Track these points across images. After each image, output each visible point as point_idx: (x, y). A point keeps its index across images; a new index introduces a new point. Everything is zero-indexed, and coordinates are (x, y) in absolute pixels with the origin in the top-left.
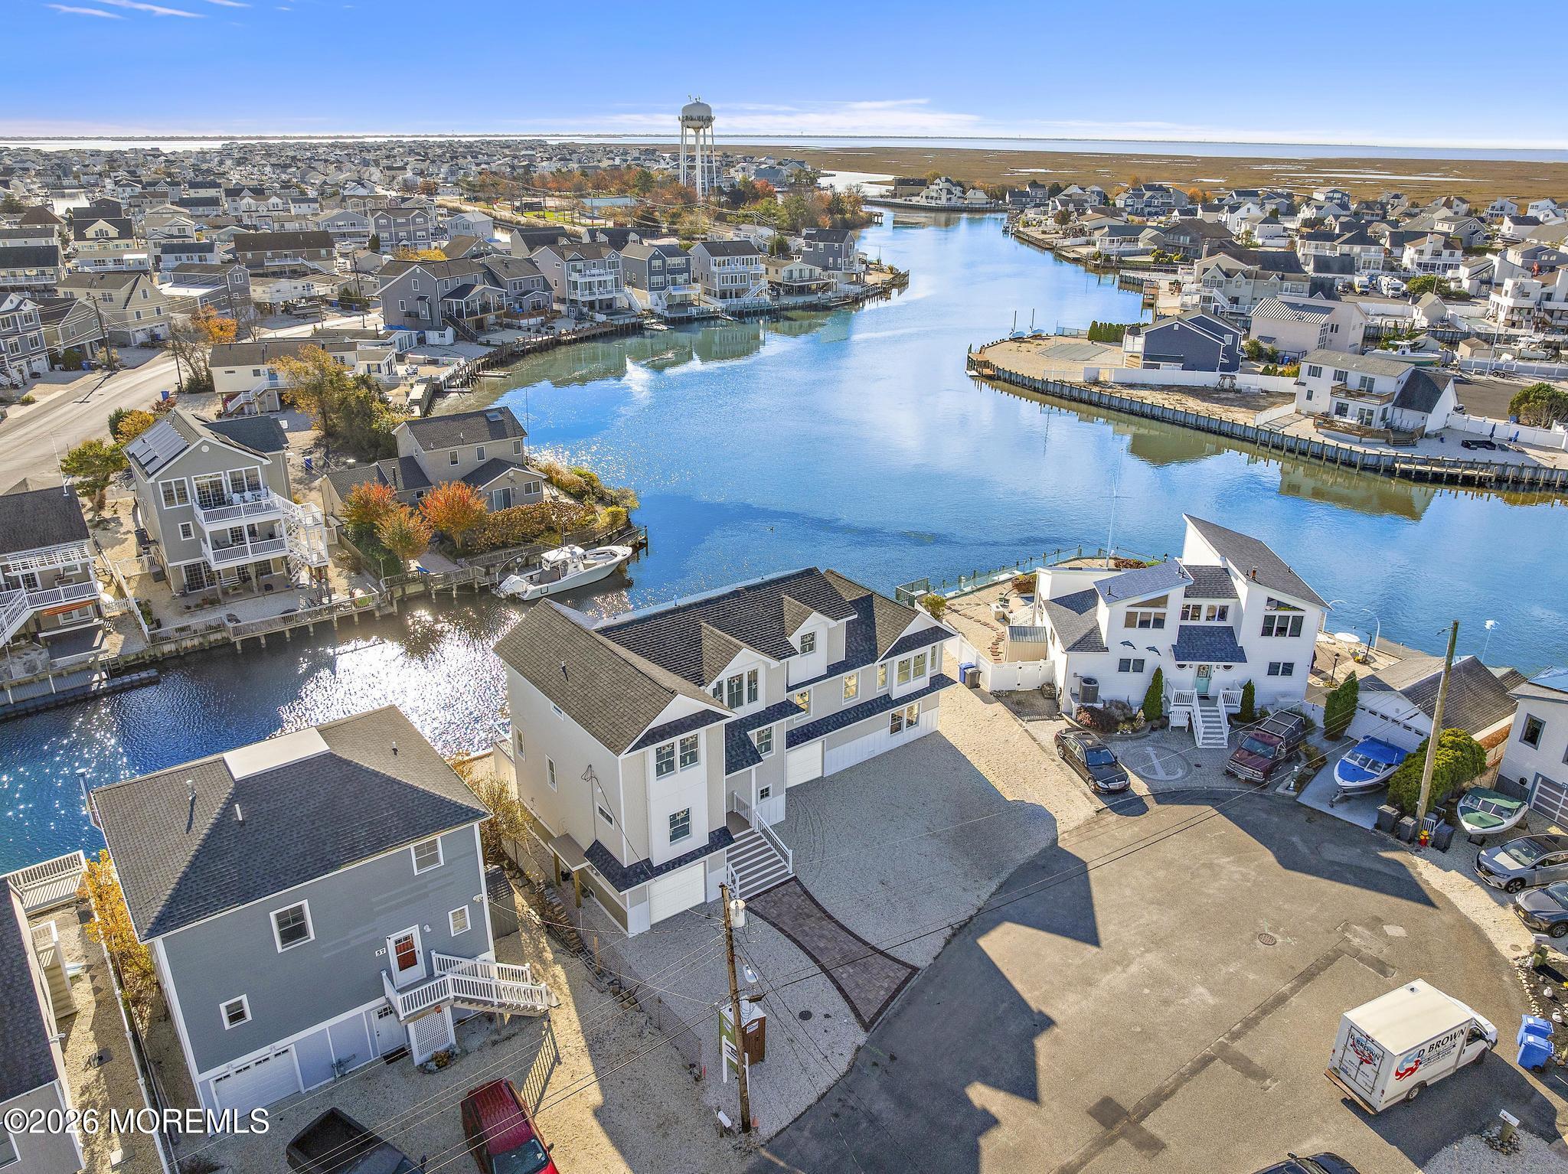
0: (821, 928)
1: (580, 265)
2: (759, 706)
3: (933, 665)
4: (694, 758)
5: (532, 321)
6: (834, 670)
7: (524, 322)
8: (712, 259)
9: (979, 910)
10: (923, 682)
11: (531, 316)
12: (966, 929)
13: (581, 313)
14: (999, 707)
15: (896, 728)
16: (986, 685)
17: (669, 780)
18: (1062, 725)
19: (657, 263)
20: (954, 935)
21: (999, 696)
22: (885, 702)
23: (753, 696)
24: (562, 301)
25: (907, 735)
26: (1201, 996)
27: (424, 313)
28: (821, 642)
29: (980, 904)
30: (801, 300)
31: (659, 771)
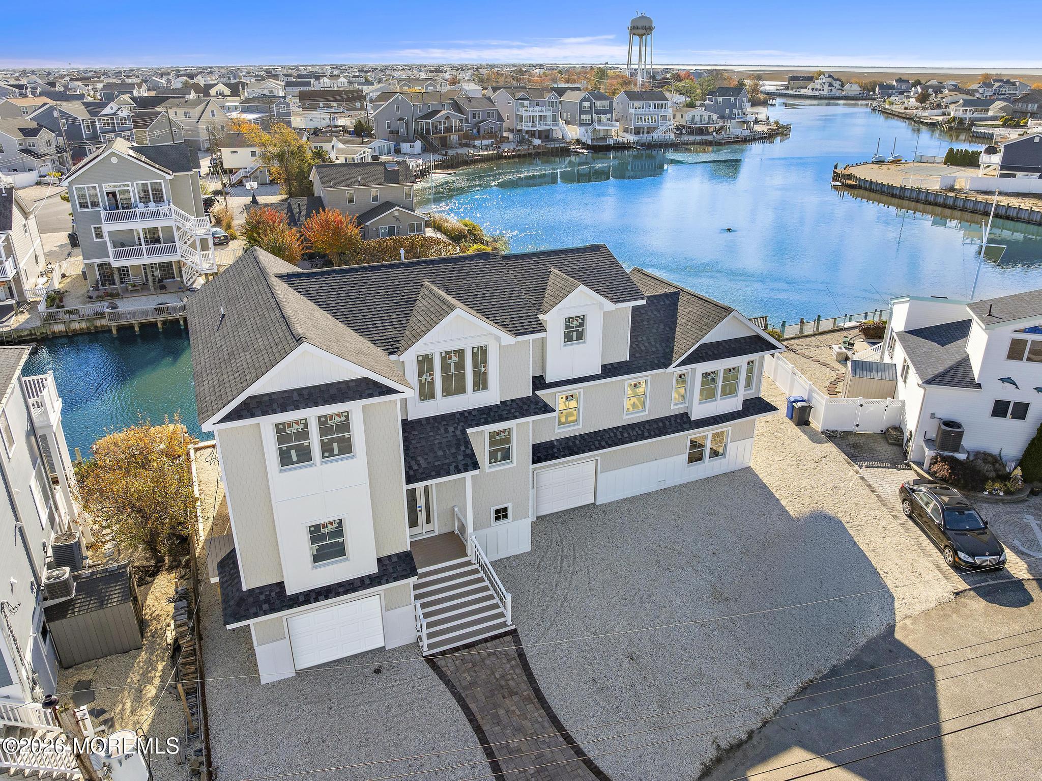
0: (524, 716)
1: (526, 103)
2: (491, 397)
3: (748, 384)
4: (346, 448)
5: (485, 142)
6: (610, 370)
7: (478, 143)
8: (631, 103)
9: (765, 723)
10: (734, 404)
11: (484, 138)
12: (739, 754)
13: (523, 138)
14: (830, 448)
15: (696, 456)
16: (817, 423)
18: (908, 476)
19: (586, 104)
20: (718, 761)
21: (831, 436)
22: (681, 422)
23: (481, 383)
24: (511, 130)
25: (708, 468)
27: (403, 130)
28: (593, 329)
29: (769, 713)
30: (699, 138)
31: (285, 459)
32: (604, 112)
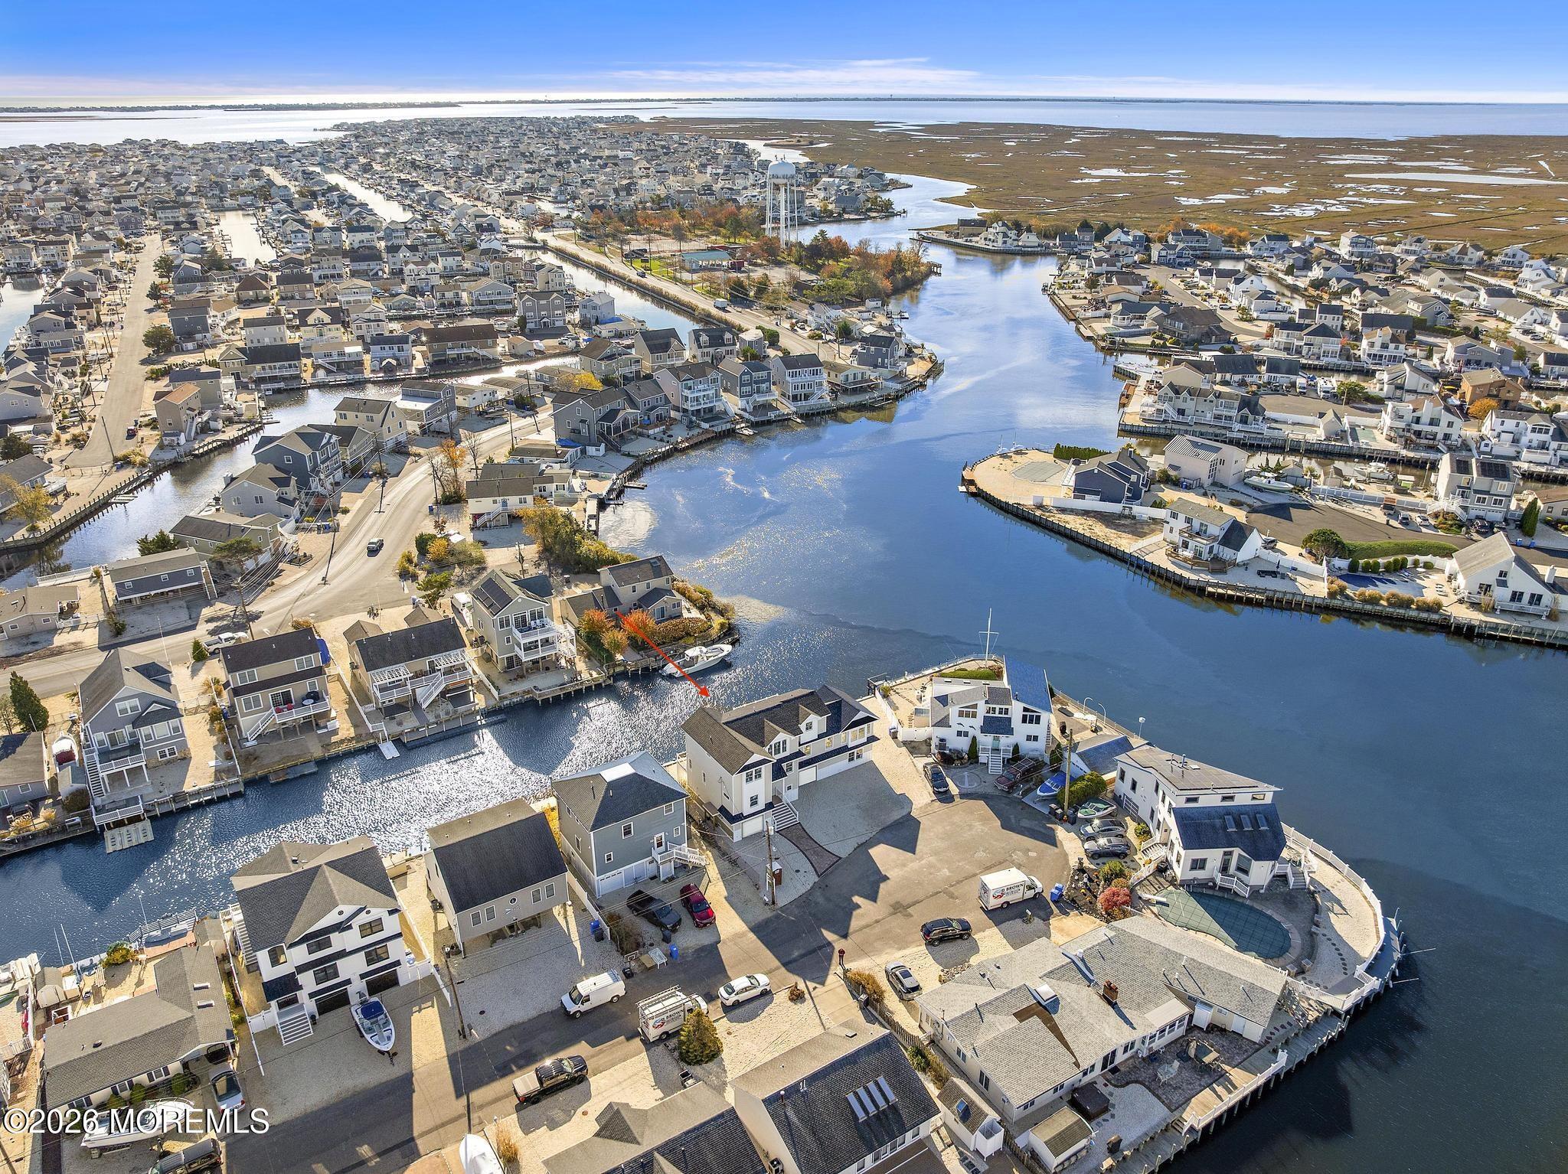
0: (807, 841)
1: (690, 383)
2: (787, 753)
3: (868, 732)
4: (760, 776)
5: (657, 430)
6: (820, 736)
7: (651, 432)
8: (787, 372)
9: (871, 838)
10: (865, 740)
11: (656, 426)
12: (864, 845)
13: (691, 422)
14: (904, 749)
15: (851, 759)
16: (900, 738)
17: (751, 784)
18: (930, 760)
19: (747, 377)
20: (859, 847)
21: (905, 743)
22: (845, 749)
23: (784, 749)
25: (857, 762)
26: (946, 872)
27: (584, 431)
28: (815, 726)
29: (872, 836)
30: (854, 399)
31: (747, 782)
32: (763, 382)
